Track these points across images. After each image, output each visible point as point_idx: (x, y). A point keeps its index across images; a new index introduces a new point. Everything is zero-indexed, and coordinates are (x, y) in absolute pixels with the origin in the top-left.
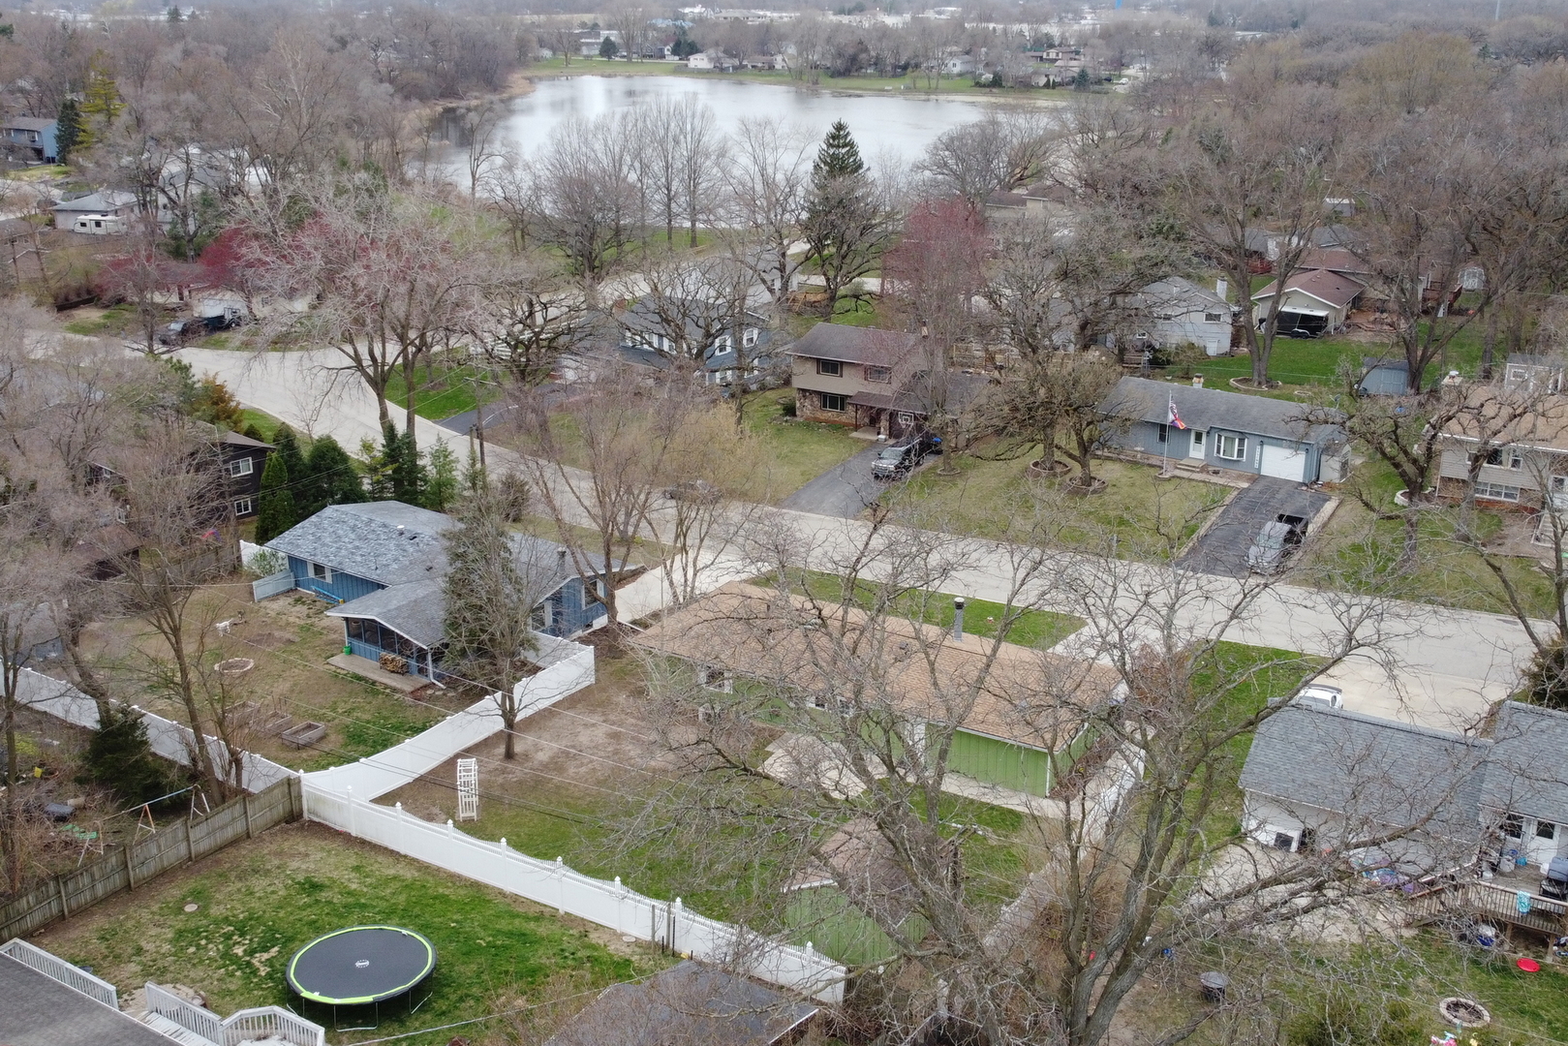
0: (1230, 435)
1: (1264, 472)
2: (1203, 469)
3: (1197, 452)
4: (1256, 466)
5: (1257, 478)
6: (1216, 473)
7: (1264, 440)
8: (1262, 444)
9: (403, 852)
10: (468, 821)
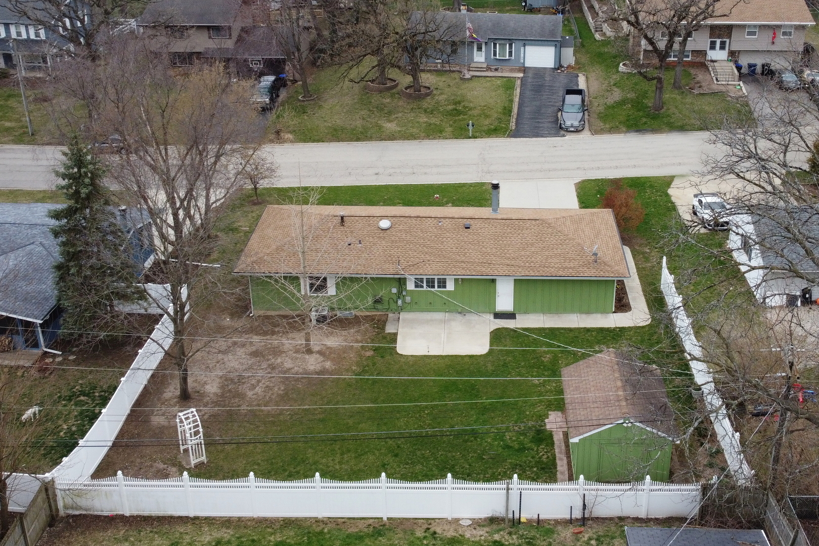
0: (503, 42)
1: (527, 65)
2: (488, 69)
3: (479, 58)
4: (522, 61)
5: (525, 70)
6: (496, 70)
7: (526, 42)
8: (524, 45)
9: (192, 515)
10: (200, 465)
